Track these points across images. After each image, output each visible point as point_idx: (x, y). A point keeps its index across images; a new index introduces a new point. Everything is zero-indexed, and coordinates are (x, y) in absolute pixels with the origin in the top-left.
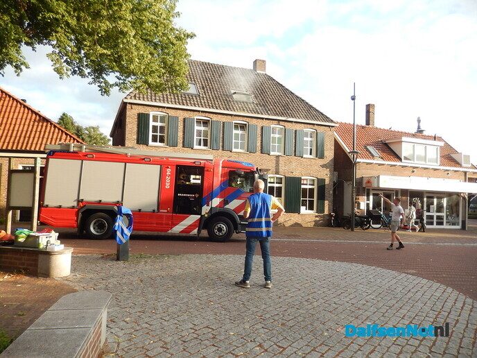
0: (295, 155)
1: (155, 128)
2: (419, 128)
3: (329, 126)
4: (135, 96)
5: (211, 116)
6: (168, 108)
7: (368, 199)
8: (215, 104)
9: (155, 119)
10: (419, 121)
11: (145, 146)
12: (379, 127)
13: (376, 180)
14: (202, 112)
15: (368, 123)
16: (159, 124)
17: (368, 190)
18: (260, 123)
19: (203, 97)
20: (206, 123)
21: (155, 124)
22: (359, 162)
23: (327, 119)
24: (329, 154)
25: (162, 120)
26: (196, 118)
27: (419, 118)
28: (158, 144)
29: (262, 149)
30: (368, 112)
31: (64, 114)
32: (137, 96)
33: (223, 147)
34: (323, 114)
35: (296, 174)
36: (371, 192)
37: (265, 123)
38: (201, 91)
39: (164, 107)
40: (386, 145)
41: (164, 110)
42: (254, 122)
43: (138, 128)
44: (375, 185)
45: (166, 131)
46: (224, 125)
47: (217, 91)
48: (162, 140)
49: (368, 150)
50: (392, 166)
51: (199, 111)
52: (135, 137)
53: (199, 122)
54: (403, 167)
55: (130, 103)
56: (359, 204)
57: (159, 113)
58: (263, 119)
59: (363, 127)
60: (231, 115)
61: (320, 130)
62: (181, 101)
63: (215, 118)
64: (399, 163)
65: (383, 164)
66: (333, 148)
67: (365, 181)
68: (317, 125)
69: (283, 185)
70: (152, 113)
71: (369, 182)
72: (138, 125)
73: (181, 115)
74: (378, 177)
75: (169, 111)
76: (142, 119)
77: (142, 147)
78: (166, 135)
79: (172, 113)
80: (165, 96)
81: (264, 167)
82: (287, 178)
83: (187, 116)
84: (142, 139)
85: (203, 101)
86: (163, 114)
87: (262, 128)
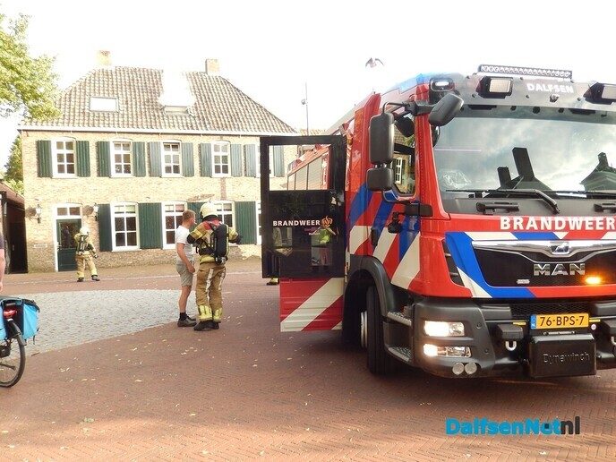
0: (246, 175)
1: (60, 157)
4: (31, 121)
5: (132, 136)
6: (73, 132)
8: (137, 121)
9: (60, 145)
11: (48, 179)
14: (120, 132)
16: (65, 152)
18: (196, 141)
19: (123, 114)
21: (61, 152)
25: (69, 145)
28: (66, 175)
29: (201, 172)
33: (150, 172)
34: (282, 123)
35: (248, 198)
37: (204, 140)
38: (123, 107)
39: (69, 131)
41: (69, 134)
42: (188, 139)
43: (38, 159)
45: (75, 160)
46: (149, 146)
48: (71, 170)
51: (115, 133)
52: (35, 169)
53: (117, 144)
55: (24, 130)
57: (65, 139)
58: (199, 135)
60: (158, 134)
62: (91, 122)
63: (137, 139)
69: (233, 213)
70: (54, 139)
72: (38, 155)
73: (92, 140)
75: (75, 135)
76: (42, 148)
77: (45, 180)
78: (75, 164)
79: (81, 137)
80: (72, 118)
81: (206, 192)
82: (237, 204)
83: (101, 140)
84: (44, 170)
85: (121, 119)
86: (70, 140)
87: (200, 146)
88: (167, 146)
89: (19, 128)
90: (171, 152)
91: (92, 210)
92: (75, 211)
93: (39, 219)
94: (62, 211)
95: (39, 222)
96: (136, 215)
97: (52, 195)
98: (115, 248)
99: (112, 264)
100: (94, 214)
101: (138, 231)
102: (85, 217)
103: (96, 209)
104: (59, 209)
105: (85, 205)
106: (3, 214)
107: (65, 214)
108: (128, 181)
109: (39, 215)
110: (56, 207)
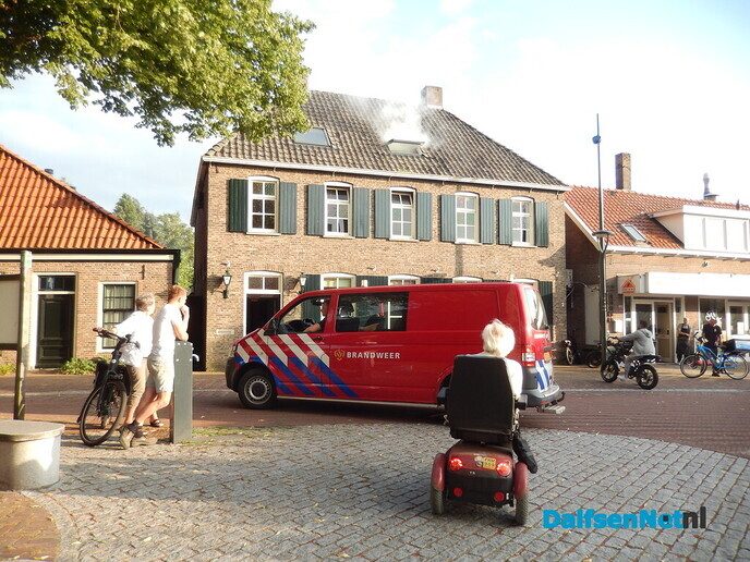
0: (498, 243)
1: (257, 204)
2: (706, 191)
3: (555, 192)
4: (222, 152)
5: (352, 180)
6: (279, 169)
7: (628, 316)
8: (358, 160)
9: (257, 188)
10: (706, 180)
11: (240, 235)
12: (639, 192)
13: (642, 281)
14: (338, 174)
15: (620, 185)
16: (263, 197)
17: (628, 299)
18: (435, 191)
19: (338, 150)
20: (343, 193)
21: (258, 197)
22: (610, 252)
23: (551, 179)
24: (558, 239)
25: (270, 189)
26: (326, 184)
27: (706, 175)
28: (263, 231)
29: (440, 235)
30: (619, 167)
32: (226, 150)
33: (374, 232)
34: (542, 172)
35: (501, 275)
36: (634, 304)
37: (447, 190)
38: (335, 140)
39: (271, 169)
40: (655, 221)
41: (271, 173)
42: (426, 188)
43: (229, 205)
44: (641, 290)
45: (276, 209)
46: (374, 195)
47: (361, 139)
48: (270, 225)
49: (623, 230)
50: (666, 256)
51: (330, 173)
52: (224, 220)
53: (331, 191)
54: (687, 257)
55: (214, 164)
56: (612, 324)
57: (264, 179)
58: (441, 182)
59: (612, 193)
60: (386, 178)
61: (540, 197)
62: (300, 157)
63: (358, 183)
64: (679, 251)
65: (653, 254)
66: (563, 228)
67: (621, 284)
68: (534, 190)
70: (252, 178)
71: (628, 285)
72: (229, 199)
73: (301, 181)
74: (646, 275)
75: (280, 174)
76: (236, 190)
77: (237, 237)
78: (276, 215)
79: (286, 178)
80: (273, 150)
83: (312, 182)
84: (236, 224)
85: (337, 156)
86: (271, 180)
87: (440, 198)
89: (206, 159)
91: (297, 281)
92: (272, 283)
93: (225, 293)
94: (255, 283)
95: (225, 297)
97: (243, 257)
100: (299, 289)
102: (286, 292)
103: (303, 282)
104: (250, 279)
105: (287, 274)
107: (259, 287)
108: (345, 243)
109: (227, 286)
110: (247, 275)
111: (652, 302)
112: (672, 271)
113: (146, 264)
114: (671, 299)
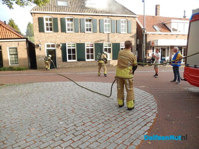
0: (117, 33)
1: (47, 24)
2: (184, 15)
3: (134, 17)
4: (36, 10)
5: (74, 16)
6: (52, 14)
7: (153, 51)
8: (75, 10)
9: (47, 19)
10: (185, 12)
11: (43, 33)
13: (156, 42)
14: (69, 14)
15: (156, 15)
16: (49, 22)
17: (153, 47)
18: (98, 18)
19: (70, 7)
21: (47, 22)
22: (148, 34)
23: (133, 13)
24: (134, 31)
25: (50, 20)
27: (185, 10)
28: (49, 31)
29: (100, 31)
30: (156, 9)
31: (29, 23)
32: (37, 9)
33: (80, 31)
34: (131, 11)
35: (117, 42)
36: (155, 48)
37: (101, 18)
38: (69, 4)
39: (50, 14)
40: (164, 24)
41: (50, 15)
42: (95, 17)
43: (39, 25)
44: (155, 45)
45: (53, 25)
46: (80, 20)
47: (77, 4)
48: (51, 30)
49: (154, 28)
50: (166, 35)
51: (67, 14)
52: (38, 29)
53: (68, 19)
54: (172, 35)
55: (33, 13)
56: (148, 54)
57: (49, 17)
58: (99, 16)
59: (153, 17)
60: (84, 15)
61: (129, 19)
62: (58, 10)
63: (76, 17)
64: (169, 33)
65: (161, 34)
66: (136, 28)
67: (151, 43)
68: (127, 17)
69: (111, 47)
70: (45, 17)
71: (153, 43)
72: (39, 23)
73: (59, 17)
74: (157, 40)
75: (53, 15)
76: (40, 20)
77: (42, 34)
78: (53, 27)
79: (54, 16)
80: (51, 8)
81: (101, 39)
82: (113, 44)
83: (62, 17)
84: (41, 30)
85: (69, 9)
86: (50, 17)
87: (99, 20)
88: (87, 20)
89: (31, 12)
90: (89, 23)
91: (59, 45)
92: (53, 46)
93: (40, 49)
94: (48, 46)
95: (40, 50)
96: (75, 48)
97: (44, 39)
98: (68, 61)
99: (67, 66)
100: (60, 47)
101: (76, 54)
102: (57, 48)
103: (61, 45)
104: (47, 45)
105: (57, 43)
106: (27, 47)
107: (50, 47)
108: (72, 34)
109: (40, 47)
110: (46, 44)
111: (160, 48)
112: (167, 39)
113: (19, 42)
114: (166, 47)
